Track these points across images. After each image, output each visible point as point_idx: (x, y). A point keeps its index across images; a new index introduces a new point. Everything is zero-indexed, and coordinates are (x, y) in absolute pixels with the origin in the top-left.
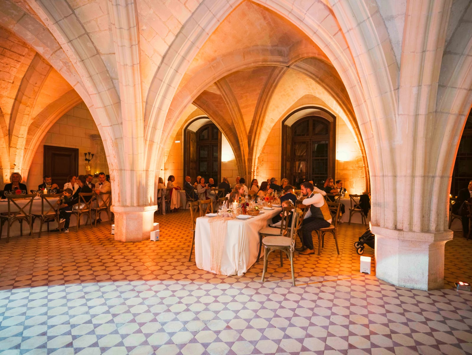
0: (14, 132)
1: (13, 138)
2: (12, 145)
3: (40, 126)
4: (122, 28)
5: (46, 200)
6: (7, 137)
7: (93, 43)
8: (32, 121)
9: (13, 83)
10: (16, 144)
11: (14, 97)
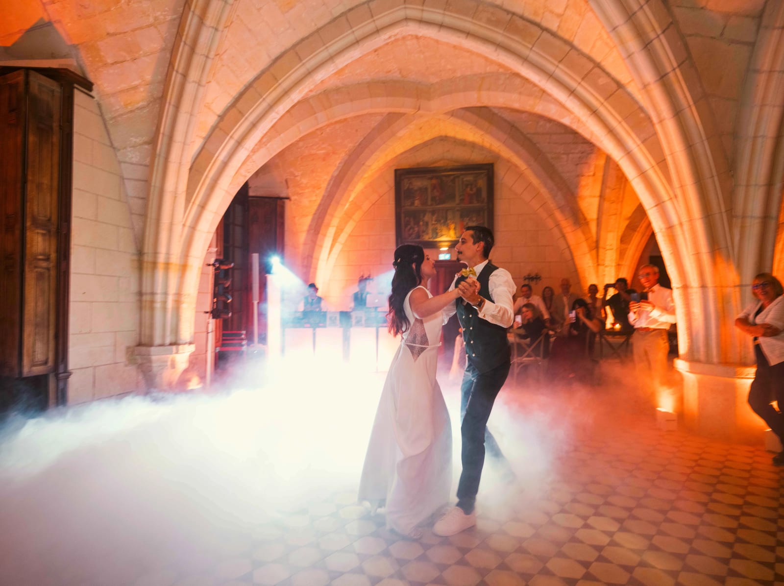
0: (601, 244)
1: (601, 250)
2: (600, 262)
3: (637, 227)
4: (617, 27)
5: (606, 340)
6: (594, 252)
7: (608, 74)
8: (627, 222)
9: (594, 175)
10: (604, 260)
11: (598, 194)
